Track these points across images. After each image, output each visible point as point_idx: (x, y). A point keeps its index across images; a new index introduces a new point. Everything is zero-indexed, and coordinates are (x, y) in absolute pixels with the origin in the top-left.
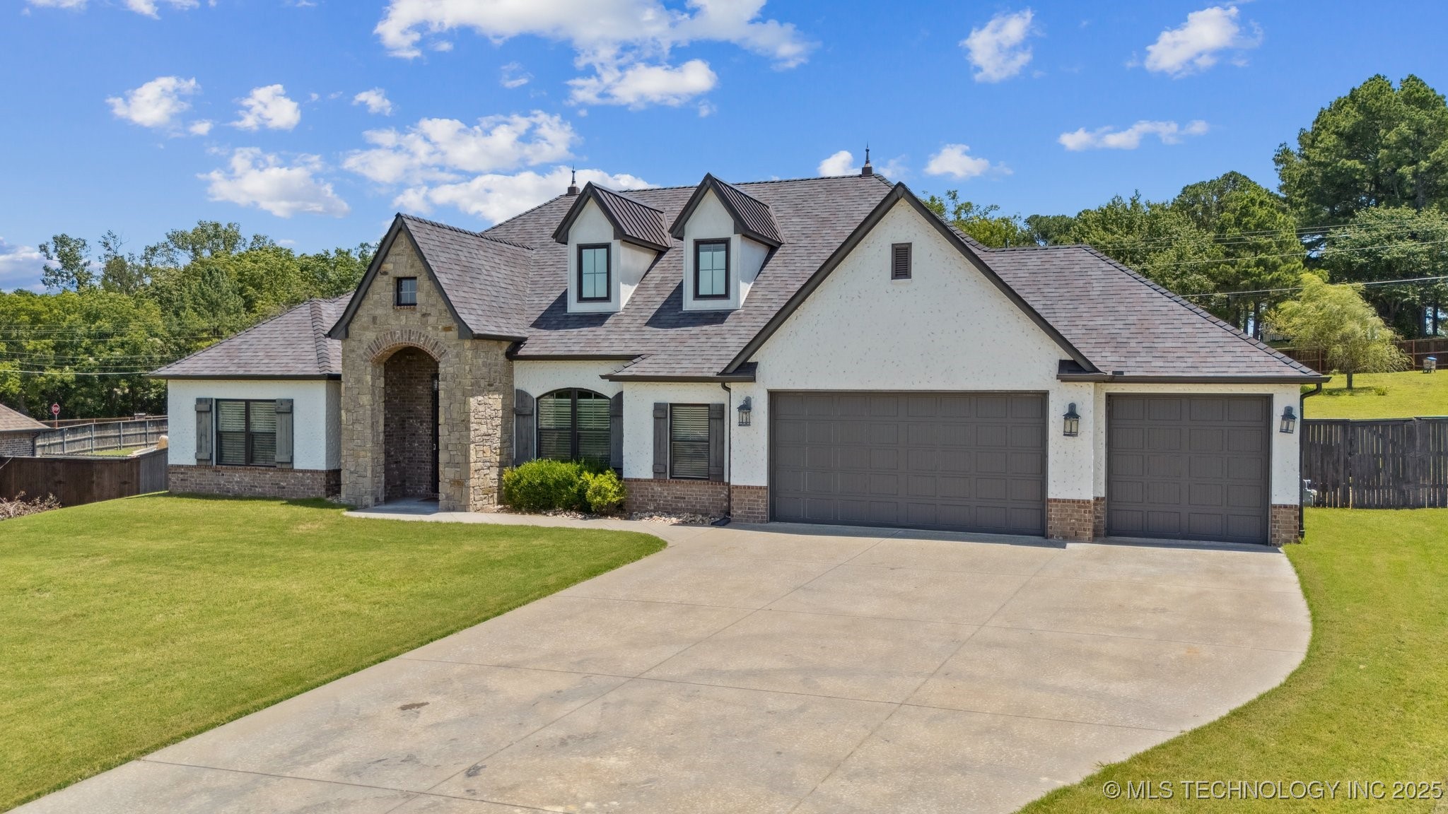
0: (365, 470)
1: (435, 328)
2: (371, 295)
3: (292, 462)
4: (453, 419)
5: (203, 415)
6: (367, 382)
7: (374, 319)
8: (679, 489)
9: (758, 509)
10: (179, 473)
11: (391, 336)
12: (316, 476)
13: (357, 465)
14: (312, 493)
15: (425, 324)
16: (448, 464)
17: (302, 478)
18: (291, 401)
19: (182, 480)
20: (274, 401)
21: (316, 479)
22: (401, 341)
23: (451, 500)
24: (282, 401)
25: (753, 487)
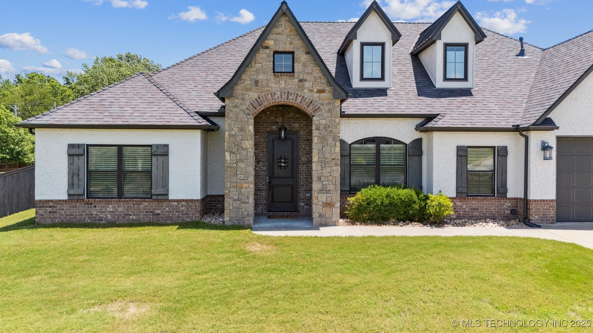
0: (248, 198)
1: (311, 91)
2: (253, 64)
3: (167, 195)
4: (325, 158)
5: (76, 158)
6: (250, 131)
7: (257, 83)
8: (474, 203)
9: (550, 215)
10: (46, 207)
11: (272, 96)
12: (190, 204)
13: (240, 193)
14: (187, 217)
15: (302, 88)
16: (321, 191)
17: (176, 206)
18: (167, 146)
19: (50, 212)
20: (151, 146)
21: (191, 206)
22: (279, 99)
23: (323, 217)
24: (158, 146)
25: (547, 201)
